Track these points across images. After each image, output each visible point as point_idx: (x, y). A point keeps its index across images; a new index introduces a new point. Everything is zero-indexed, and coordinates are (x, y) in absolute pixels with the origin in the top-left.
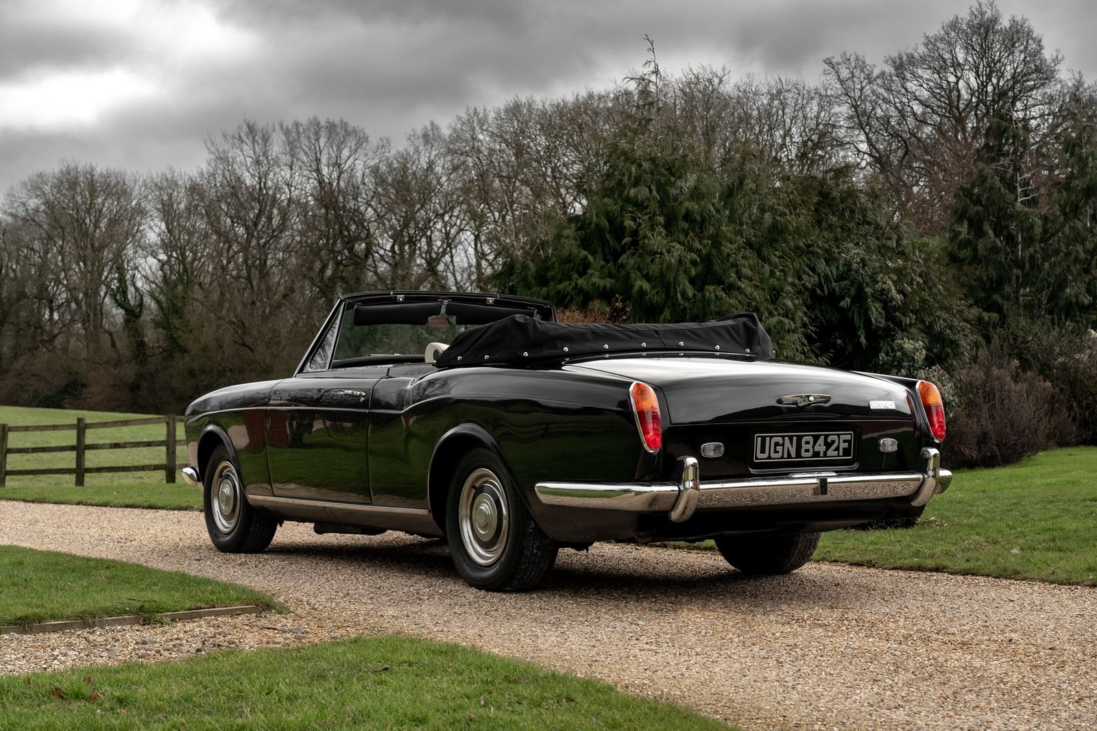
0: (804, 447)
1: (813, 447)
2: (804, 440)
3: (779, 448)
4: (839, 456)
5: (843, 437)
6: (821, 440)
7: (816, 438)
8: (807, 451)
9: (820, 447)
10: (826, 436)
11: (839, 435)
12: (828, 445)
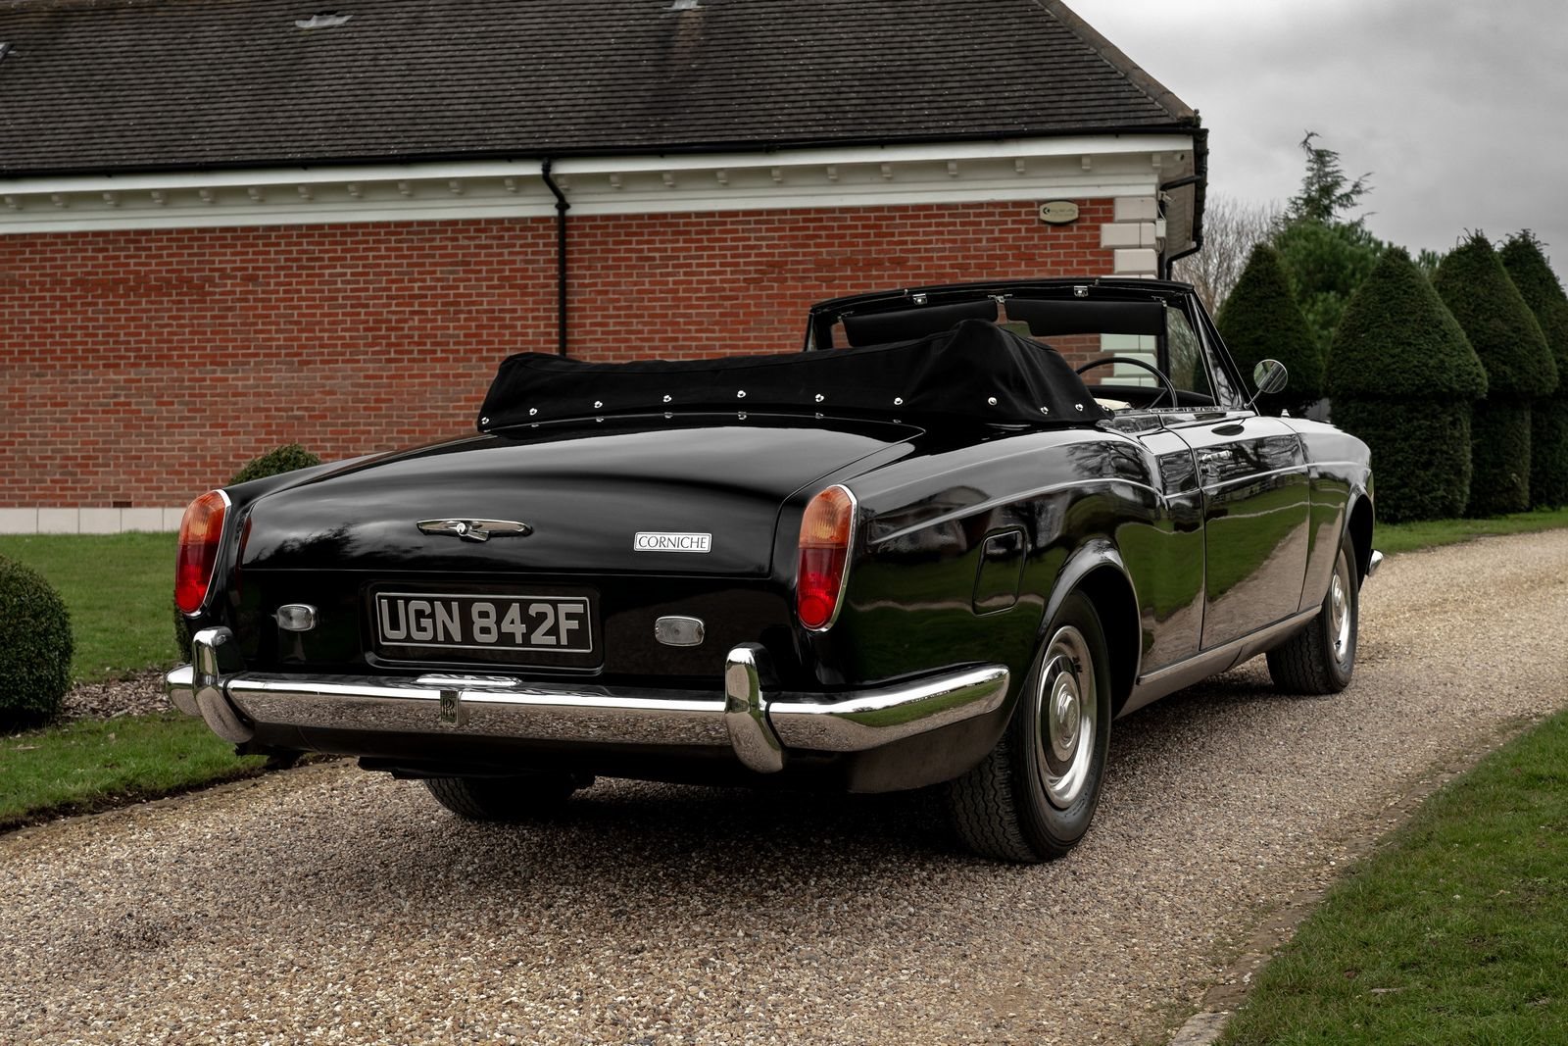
0: (479, 623)
1: (498, 622)
2: (476, 608)
3: (426, 622)
4: (559, 645)
5: (563, 609)
6: (514, 611)
7: (502, 608)
8: (485, 630)
9: (515, 627)
10: (525, 606)
11: (554, 604)
12: (532, 623)
